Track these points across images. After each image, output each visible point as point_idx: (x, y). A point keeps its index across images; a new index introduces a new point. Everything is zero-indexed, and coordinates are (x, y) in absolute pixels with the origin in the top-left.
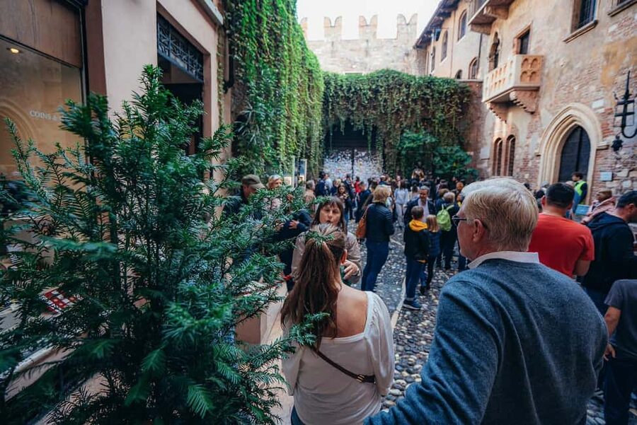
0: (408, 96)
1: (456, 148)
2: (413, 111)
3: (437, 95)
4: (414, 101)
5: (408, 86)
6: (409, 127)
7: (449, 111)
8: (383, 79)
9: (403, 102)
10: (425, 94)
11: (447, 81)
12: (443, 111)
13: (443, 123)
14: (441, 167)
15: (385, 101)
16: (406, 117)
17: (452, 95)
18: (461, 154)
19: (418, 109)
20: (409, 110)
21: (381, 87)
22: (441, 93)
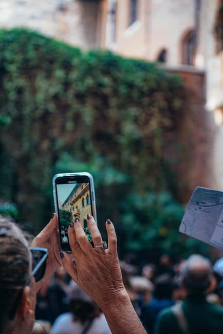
0: (67, 85)
1: (164, 197)
2: (77, 118)
3: (123, 90)
4: (80, 97)
5: (67, 66)
6: (69, 149)
7: (147, 122)
8: (15, 46)
9: (56, 97)
10: (101, 85)
11: (141, 65)
12: (136, 121)
13: (137, 145)
14: (136, 236)
15: (20, 91)
16: (63, 129)
17: (152, 92)
18: (172, 209)
19: (88, 114)
20: (70, 114)
21: (12, 62)
22: (131, 86)
